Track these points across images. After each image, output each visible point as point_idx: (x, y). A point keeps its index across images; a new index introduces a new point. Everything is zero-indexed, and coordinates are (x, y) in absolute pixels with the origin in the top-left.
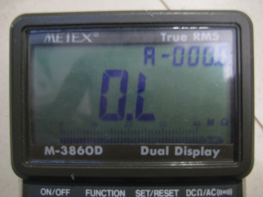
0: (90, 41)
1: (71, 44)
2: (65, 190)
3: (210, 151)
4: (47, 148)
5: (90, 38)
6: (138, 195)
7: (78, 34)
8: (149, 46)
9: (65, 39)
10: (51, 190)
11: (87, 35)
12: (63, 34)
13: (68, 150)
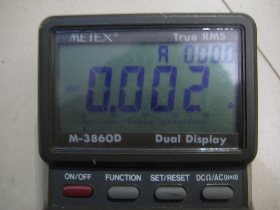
0: (110, 40)
1: (94, 43)
2: (86, 174)
3: (218, 139)
4: (71, 136)
5: (111, 38)
6: (153, 179)
7: (100, 34)
8: (164, 45)
9: (88, 39)
10: (74, 175)
11: (107, 35)
12: (87, 34)
13: (90, 138)
